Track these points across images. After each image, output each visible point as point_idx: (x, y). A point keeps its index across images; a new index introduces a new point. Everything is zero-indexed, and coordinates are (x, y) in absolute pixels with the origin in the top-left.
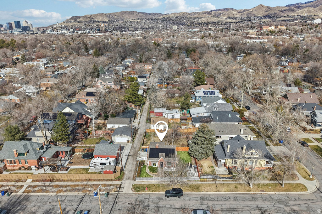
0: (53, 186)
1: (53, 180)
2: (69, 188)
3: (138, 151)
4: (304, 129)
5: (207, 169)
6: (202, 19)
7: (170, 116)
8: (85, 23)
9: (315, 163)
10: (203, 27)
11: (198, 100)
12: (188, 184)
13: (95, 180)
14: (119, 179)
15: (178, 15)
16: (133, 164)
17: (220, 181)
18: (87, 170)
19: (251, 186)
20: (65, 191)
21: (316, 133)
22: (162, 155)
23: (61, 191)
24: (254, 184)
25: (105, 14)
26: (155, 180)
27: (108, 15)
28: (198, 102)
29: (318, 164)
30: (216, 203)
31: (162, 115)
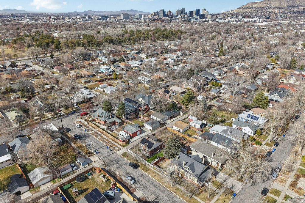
0: (100, 136)
2: (104, 140)
7: (193, 125)
8: (258, 9)
12: (146, 166)
14: (124, 146)
22: (146, 144)
30: (144, 180)
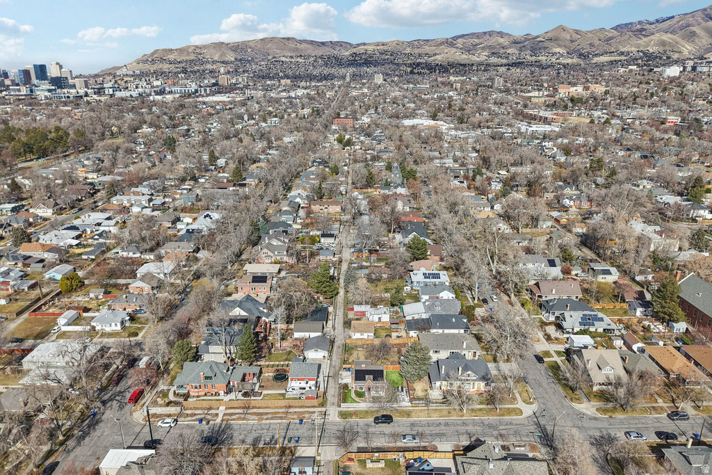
0: (250, 414)
1: (249, 407)
2: (270, 416)
3: (339, 371)
4: (548, 338)
5: (419, 393)
6: (435, 57)
7: (376, 319)
8: (183, 65)
9: (543, 384)
10: (439, 79)
11: (416, 286)
12: (398, 410)
13: (296, 407)
14: (322, 405)
15: (385, 48)
16: (335, 388)
17: (433, 406)
18: (283, 395)
19: (465, 412)
20: (267, 419)
21: (560, 343)
22: (369, 377)
23: (262, 419)
24: (467, 409)
25: (228, 44)
26: (362, 406)
27: (233, 46)
28: (415, 290)
29: (546, 386)
30: (425, 428)
31: (365, 315)
